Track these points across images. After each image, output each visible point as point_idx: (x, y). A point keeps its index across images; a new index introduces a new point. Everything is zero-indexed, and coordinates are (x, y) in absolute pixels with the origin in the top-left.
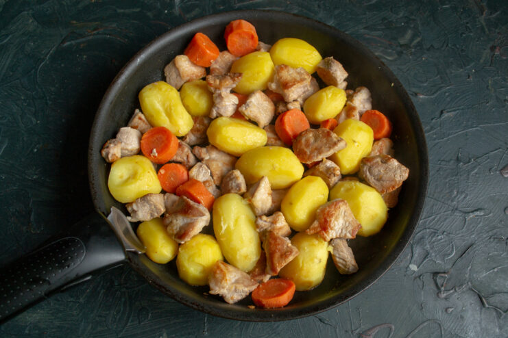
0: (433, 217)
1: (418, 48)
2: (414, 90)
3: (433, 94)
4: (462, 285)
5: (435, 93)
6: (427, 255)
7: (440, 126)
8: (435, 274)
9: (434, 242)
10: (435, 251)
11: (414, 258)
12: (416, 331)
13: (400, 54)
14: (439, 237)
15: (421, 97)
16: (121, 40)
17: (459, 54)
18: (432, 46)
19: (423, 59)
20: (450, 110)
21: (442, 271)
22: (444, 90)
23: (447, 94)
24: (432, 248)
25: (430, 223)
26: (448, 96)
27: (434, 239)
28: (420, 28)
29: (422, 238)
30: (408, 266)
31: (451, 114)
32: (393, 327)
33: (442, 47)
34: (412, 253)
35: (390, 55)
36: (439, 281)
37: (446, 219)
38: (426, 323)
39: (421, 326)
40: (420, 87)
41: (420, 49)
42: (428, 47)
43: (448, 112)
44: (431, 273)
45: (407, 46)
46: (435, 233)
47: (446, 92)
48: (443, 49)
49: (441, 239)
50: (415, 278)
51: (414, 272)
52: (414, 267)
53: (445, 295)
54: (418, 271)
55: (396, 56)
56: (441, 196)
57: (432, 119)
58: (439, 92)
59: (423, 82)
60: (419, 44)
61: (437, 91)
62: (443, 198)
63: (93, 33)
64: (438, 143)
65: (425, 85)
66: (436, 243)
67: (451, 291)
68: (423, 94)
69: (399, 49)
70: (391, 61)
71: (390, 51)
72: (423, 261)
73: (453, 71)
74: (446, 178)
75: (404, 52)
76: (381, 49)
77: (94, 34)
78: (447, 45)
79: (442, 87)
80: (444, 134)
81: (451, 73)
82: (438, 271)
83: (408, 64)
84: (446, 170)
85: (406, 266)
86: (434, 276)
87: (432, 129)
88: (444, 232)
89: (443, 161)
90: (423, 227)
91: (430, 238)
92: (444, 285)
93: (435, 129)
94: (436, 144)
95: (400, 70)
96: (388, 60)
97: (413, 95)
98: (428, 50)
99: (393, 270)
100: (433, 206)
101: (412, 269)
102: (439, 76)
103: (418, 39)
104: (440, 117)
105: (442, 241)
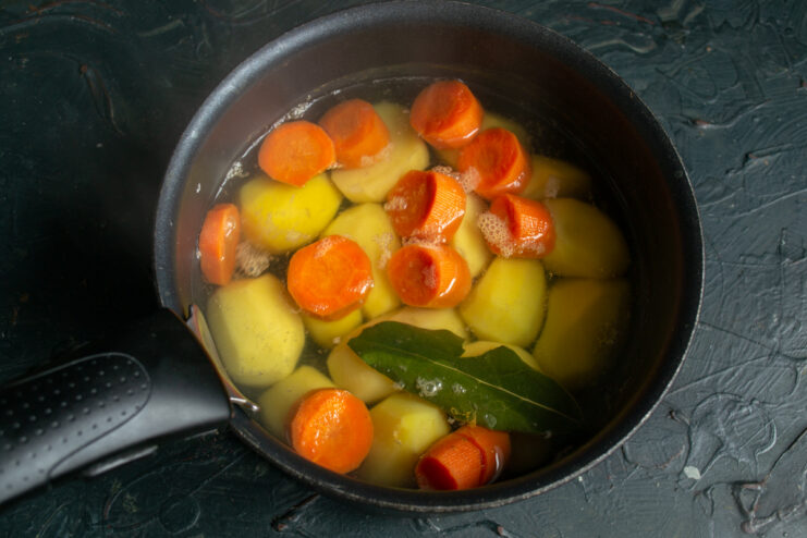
0: (731, 369)
1: (698, 27)
2: (690, 113)
3: (727, 121)
4: (790, 507)
5: (733, 118)
6: (719, 446)
7: (744, 186)
8: (737, 485)
10: (736, 440)
11: (694, 454)
13: (661, 41)
14: (745, 410)
15: (705, 127)
16: (99, 26)
17: (781, 37)
18: (725, 22)
19: (709, 49)
20: (764, 151)
21: (750, 479)
22: (750, 111)
23: (757, 120)
24: (729, 434)
25: (726, 380)
26: (760, 123)
27: (733, 414)
29: (709, 413)
30: (682, 471)
31: (766, 160)
33: (746, 24)
34: (690, 443)
35: (640, 43)
36: (745, 499)
37: (756, 373)
40: (702, 107)
41: (703, 29)
42: (718, 24)
43: (759, 156)
44: (728, 483)
45: (675, 24)
46: (734, 403)
47: (754, 117)
48: (748, 28)
49: (748, 414)
50: (697, 494)
51: (694, 481)
52: (693, 473)
53: (757, 526)
54: (702, 480)
55: (653, 45)
56: (747, 327)
57: (727, 172)
58: (740, 117)
59: (707, 97)
60: (700, 20)
61: (737, 114)
62: (749, 331)
63: (41, 11)
64: (739, 219)
65: (712, 102)
66: (737, 423)
67: (770, 520)
68: (708, 122)
69: (659, 30)
70: (644, 55)
71: (641, 35)
72: (711, 460)
73: (769, 74)
74: (755, 291)
75: (670, 37)
76: (623, 31)
77: (44, 14)
78: (757, 21)
79: (747, 106)
80: (751, 200)
81: (766, 77)
82: (743, 479)
83: (677, 61)
84: (755, 275)
85: (678, 471)
86: (733, 489)
87: (727, 190)
88: (754, 399)
89: (750, 255)
90: (711, 391)
91: (726, 412)
92: (755, 507)
93: (733, 191)
94: (734, 223)
95: (663, 73)
96: (637, 54)
97: (686, 123)
98: (718, 31)
99: (651, 478)
100: (730, 347)
101: (690, 476)
102: (739, 84)
103: (698, 10)
104: (743, 166)
105: (749, 418)
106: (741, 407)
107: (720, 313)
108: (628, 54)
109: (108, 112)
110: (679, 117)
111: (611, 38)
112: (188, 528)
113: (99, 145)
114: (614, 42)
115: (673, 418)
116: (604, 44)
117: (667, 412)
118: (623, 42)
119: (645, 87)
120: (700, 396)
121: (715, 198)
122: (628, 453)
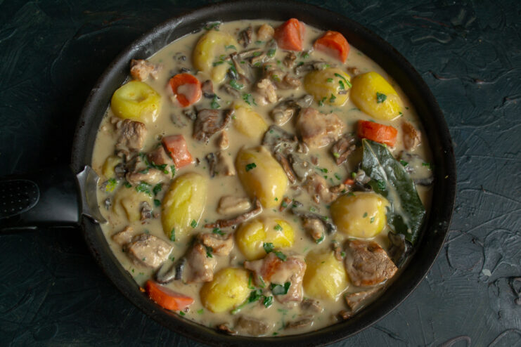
0: (504, 216)
1: (473, 29)
2: (472, 76)
3: (493, 80)
5: (495, 78)
6: (500, 258)
7: (504, 115)
8: (511, 278)
9: (507, 244)
10: (509, 254)
11: (486, 263)
12: (495, 342)
13: (454, 36)
14: (512, 238)
15: (481, 83)
17: (519, 34)
18: (488, 26)
19: (480, 41)
20: (514, 96)
21: (518, 275)
22: (504, 75)
23: (508, 79)
24: (504, 251)
25: (501, 221)
26: (510, 81)
27: (506, 240)
28: (473, 7)
29: (494, 240)
30: (481, 272)
31: (515, 101)
32: (470, 340)
33: (500, 26)
34: (484, 256)
35: (443, 37)
36: (517, 286)
37: (518, 217)
38: (505, 334)
39: (500, 337)
40: (478, 72)
41: (476, 30)
42: (484, 27)
43: (512, 99)
44: (506, 278)
45: (460, 27)
46: (506, 234)
47: (507, 77)
48: (500, 29)
49: (514, 240)
50: (490, 284)
51: (488, 277)
52: (487, 272)
54: (492, 277)
55: (450, 39)
56: (511, 192)
57: (495, 108)
58: (499, 78)
59: (481, 67)
60: (474, 24)
61: (498, 76)
62: (512, 194)
64: (502, 134)
65: (484, 70)
66: (509, 245)
68: (482, 81)
69: (452, 30)
70: (445, 44)
71: (443, 33)
72: (496, 265)
74: (514, 172)
75: (459, 34)
76: (433, 31)
77: (112, 24)
78: (505, 25)
79: (503, 71)
80: (508, 123)
81: (512, 56)
82: (514, 275)
83: (464, 47)
84: (514, 164)
85: (479, 271)
86: (509, 281)
87: (495, 118)
88: (517, 231)
89: (510, 153)
90: (494, 227)
91: (502, 239)
93: (499, 118)
94: (500, 136)
95: (456, 54)
96: (442, 43)
97: (471, 81)
98: (484, 30)
99: (464, 276)
100: (503, 203)
101: (486, 274)
102: (498, 60)
103: (473, 19)
104: (503, 105)
105: (515, 242)
106: (511, 236)
107: (496, 185)
108: (437, 44)
110: (467, 78)
111: (426, 35)
114: (428, 37)
115: (474, 243)
116: (423, 38)
117: (471, 239)
118: (433, 37)
119: (447, 62)
120: (488, 230)
121: (489, 122)
122: (451, 263)
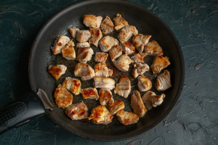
1: (157, 11)
4: (175, 120)
12: (153, 142)
16: (18, 13)
17: (176, 13)
18: (163, 10)
28: (157, 2)
32: (142, 140)
33: (168, 10)
38: (158, 138)
39: (155, 140)
41: (158, 12)
42: (161, 11)
48: (168, 12)
53: (167, 125)
60: (157, 10)
63: (5, 10)
67: (170, 123)
73: (173, 22)
77: (6, 11)
78: (170, 10)
81: (172, 22)
92: (166, 120)
98: (161, 12)
103: (157, 8)
109: (20, 32)
112: (35, 126)
113: (18, 40)
